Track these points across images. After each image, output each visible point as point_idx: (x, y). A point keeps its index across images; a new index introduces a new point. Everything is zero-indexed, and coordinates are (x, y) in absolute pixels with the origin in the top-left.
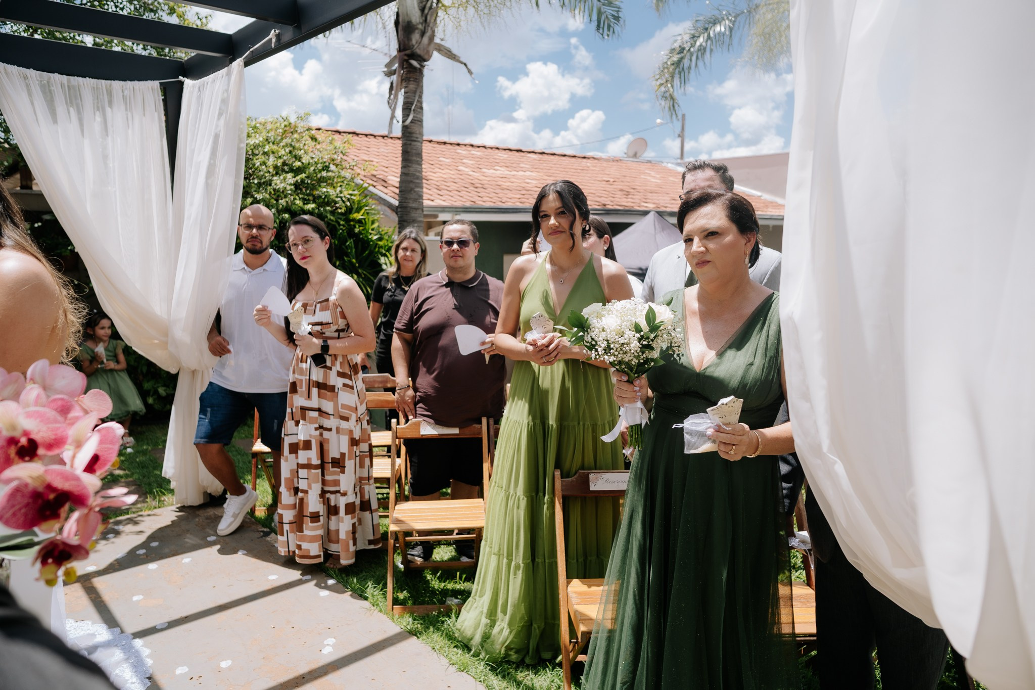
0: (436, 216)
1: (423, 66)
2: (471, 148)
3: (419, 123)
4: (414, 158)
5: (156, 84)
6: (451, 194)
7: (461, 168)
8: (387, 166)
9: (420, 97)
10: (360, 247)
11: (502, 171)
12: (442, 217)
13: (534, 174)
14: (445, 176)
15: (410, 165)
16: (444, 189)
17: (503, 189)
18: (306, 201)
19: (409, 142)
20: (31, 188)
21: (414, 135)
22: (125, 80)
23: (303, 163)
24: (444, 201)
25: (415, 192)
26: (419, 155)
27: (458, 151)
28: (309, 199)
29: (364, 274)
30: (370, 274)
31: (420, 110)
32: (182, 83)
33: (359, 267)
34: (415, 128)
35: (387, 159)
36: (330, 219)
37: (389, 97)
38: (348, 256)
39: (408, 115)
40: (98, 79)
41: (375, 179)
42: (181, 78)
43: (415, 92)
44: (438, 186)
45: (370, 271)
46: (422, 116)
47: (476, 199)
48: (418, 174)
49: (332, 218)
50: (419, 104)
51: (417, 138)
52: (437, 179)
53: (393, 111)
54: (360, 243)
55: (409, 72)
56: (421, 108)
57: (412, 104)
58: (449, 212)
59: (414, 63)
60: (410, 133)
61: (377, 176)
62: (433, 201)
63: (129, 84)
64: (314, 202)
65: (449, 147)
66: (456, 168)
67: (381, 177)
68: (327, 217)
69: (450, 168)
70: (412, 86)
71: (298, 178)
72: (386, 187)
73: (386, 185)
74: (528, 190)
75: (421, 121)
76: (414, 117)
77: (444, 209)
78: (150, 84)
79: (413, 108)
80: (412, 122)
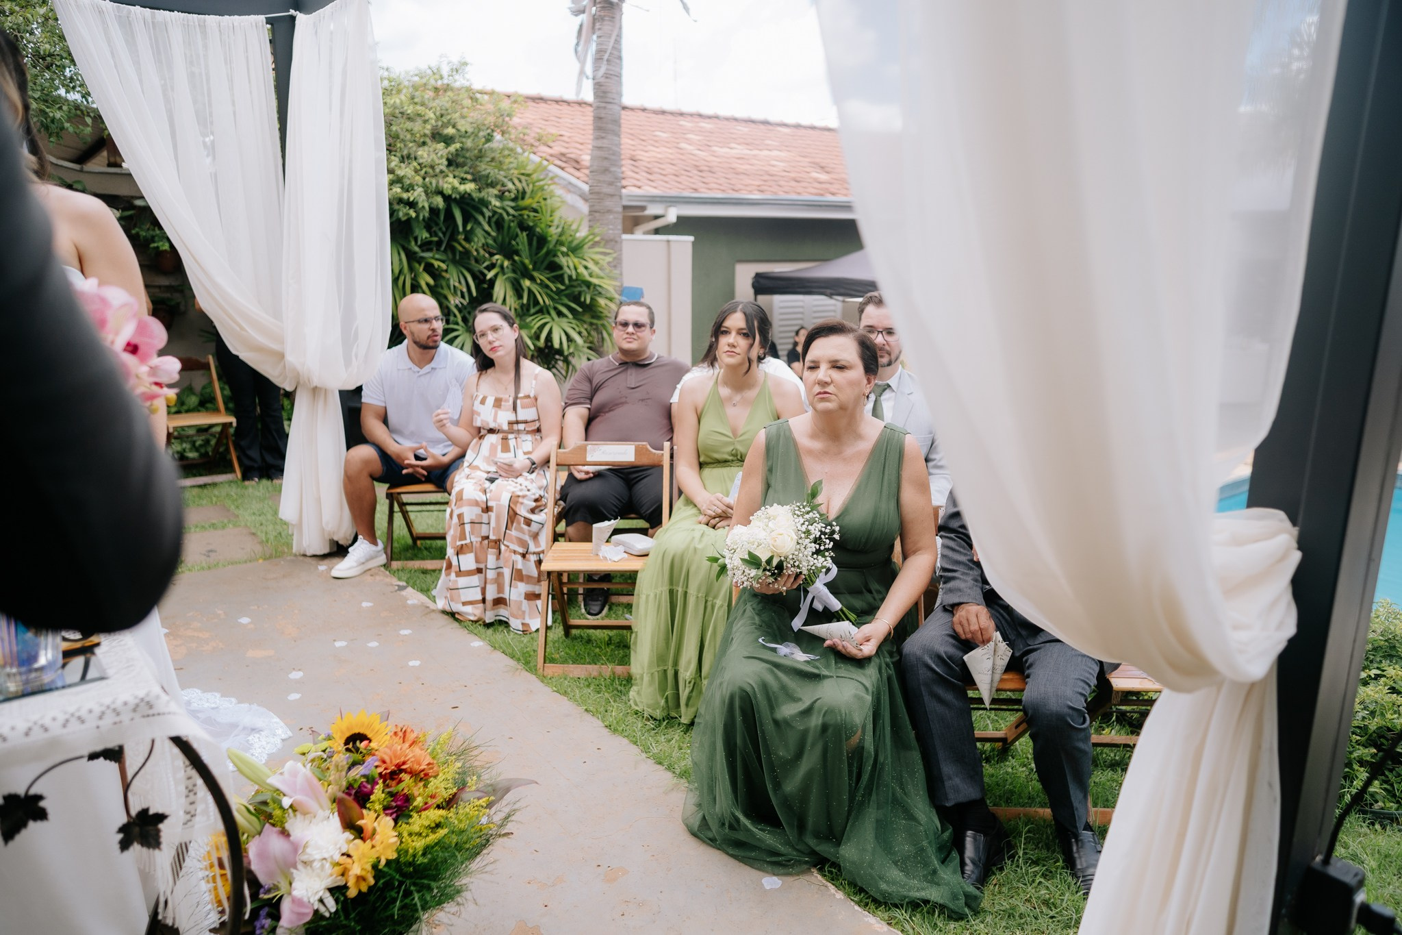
0: (643, 208)
2: (698, 119)
3: (616, 78)
4: (611, 127)
5: (261, 18)
6: (665, 179)
7: (683, 145)
8: (581, 141)
10: (535, 243)
11: (739, 150)
12: (652, 210)
13: (783, 154)
14: (659, 156)
15: (604, 136)
16: (656, 173)
17: (737, 174)
18: (463, 181)
19: (603, 105)
20: (120, 166)
21: (610, 95)
22: (222, 15)
23: (458, 130)
24: (655, 188)
25: (610, 172)
26: (617, 122)
27: (682, 123)
28: (466, 179)
29: (541, 280)
30: (548, 279)
31: (618, 61)
32: (293, 18)
33: (534, 269)
34: (611, 84)
35: (583, 132)
36: (495, 206)
37: (577, 44)
38: (518, 254)
39: (601, 68)
40: (189, 13)
41: (564, 159)
42: (292, 12)
43: (611, 35)
44: (649, 168)
45: (548, 276)
46: (621, 69)
47: (700, 185)
48: (615, 148)
49: (498, 204)
50: (616, 53)
51: (614, 98)
52: (648, 160)
53: (583, 63)
54: (535, 238)
55: (604, 7)
56: (620, 58)
57: (605, 52)
58: (661, 202)
60: (604, 92)
61: (568, 155)
62: (639, 187)
63: (227, 19)
64: (474, 180)
65: (670, 117)
66: (676, 145)
67: (572, 156)
68: (490, 202)
69: (668, 145)
70: (607, 27)
71: (452, 148)
72: (578, 170)
73: (578, 167)
74: (772, 175)
75: (619, 76)
76: (607, 69)
77: (654, 199)
78: (253, 18)
79: (606, 57)
80: (607, 76)
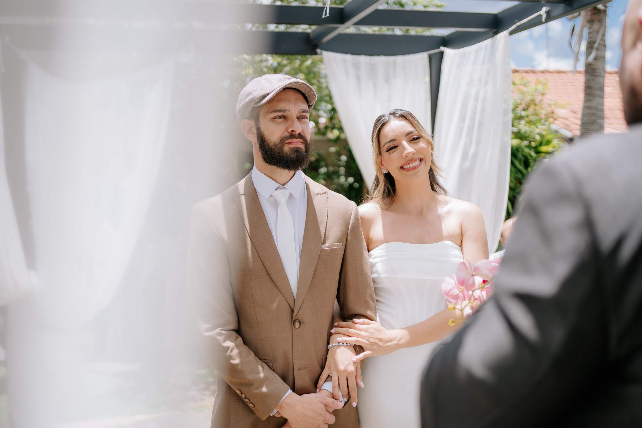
1: (606, 7)
3: (601, 59)
4: (597, 92)
5: (425, 55)
9: (604, 35)
15: (592, 98)
19: (591, 78)
21: (598, 71)
25: (597, 122)
26: (602, 89)
31: (603, 47)
32: (442, 53)
34: (598, 65)
37: (571, 39)
39: (590, 53)
42: (442, 48)
43: (598, 32)
46: (605, 52)
48: (600, 107)
50: (602, 42)
51: (600, 73)
55: (593, 14)
56: (605, 46)
57: (595, 42)
59: (600, 6)
60: (593, 69)
70: (596, 26)
76: (597, 54)
79: (596, 45)
80: (596, 59)
